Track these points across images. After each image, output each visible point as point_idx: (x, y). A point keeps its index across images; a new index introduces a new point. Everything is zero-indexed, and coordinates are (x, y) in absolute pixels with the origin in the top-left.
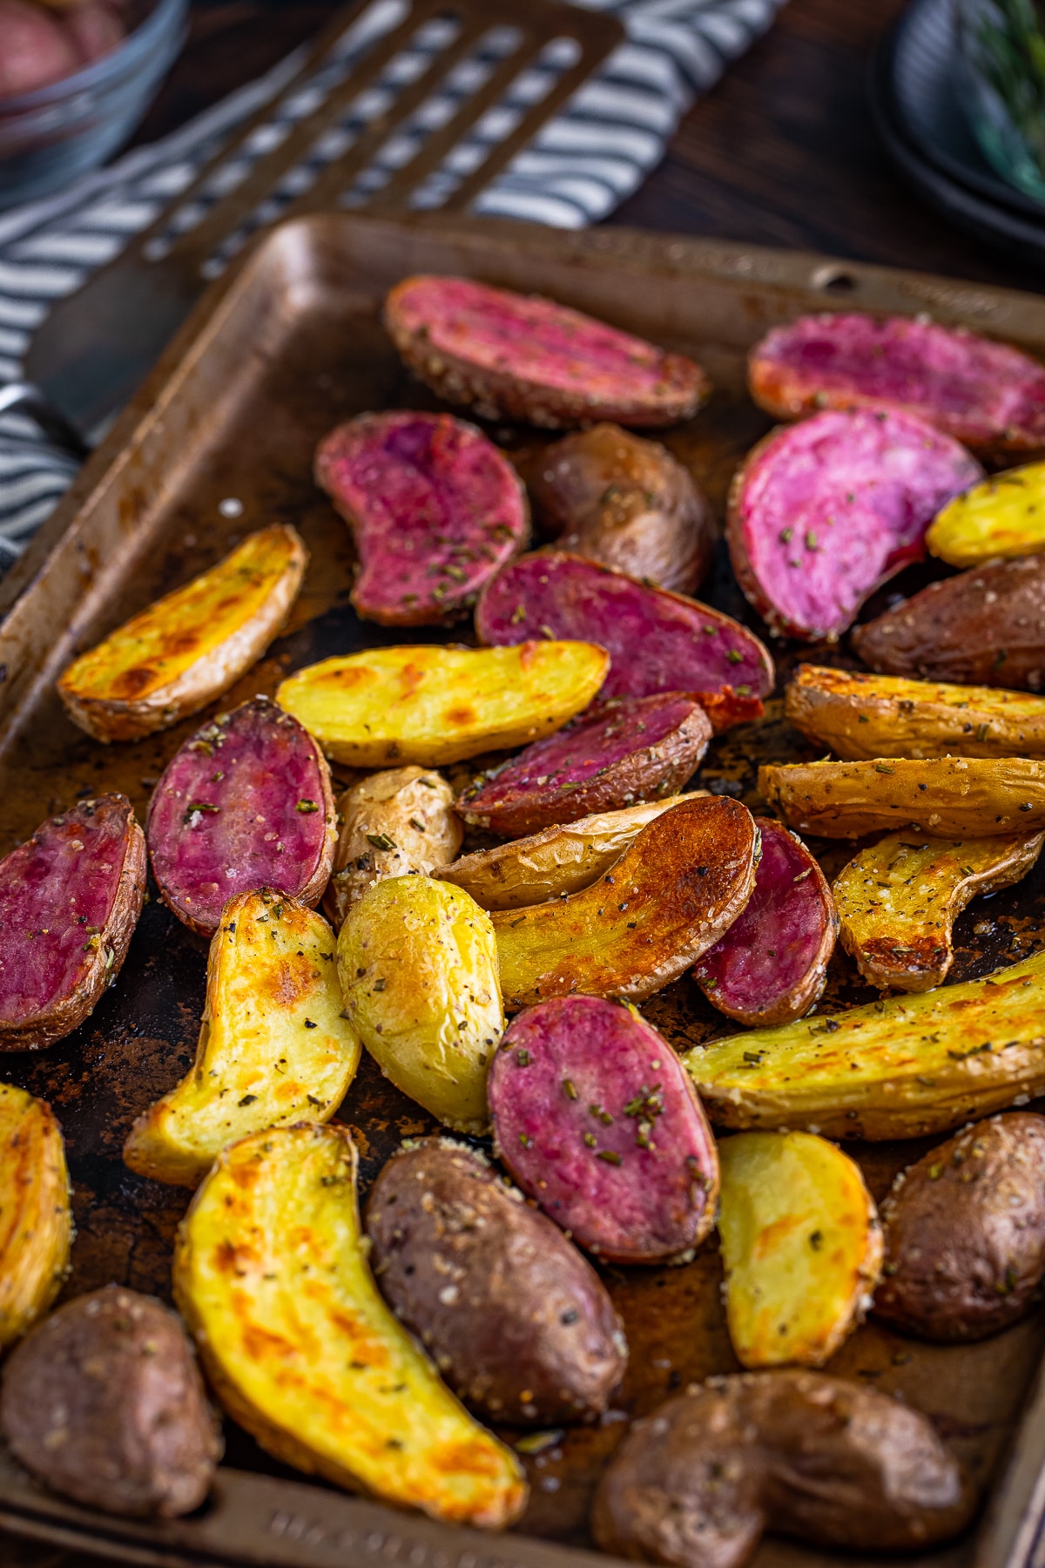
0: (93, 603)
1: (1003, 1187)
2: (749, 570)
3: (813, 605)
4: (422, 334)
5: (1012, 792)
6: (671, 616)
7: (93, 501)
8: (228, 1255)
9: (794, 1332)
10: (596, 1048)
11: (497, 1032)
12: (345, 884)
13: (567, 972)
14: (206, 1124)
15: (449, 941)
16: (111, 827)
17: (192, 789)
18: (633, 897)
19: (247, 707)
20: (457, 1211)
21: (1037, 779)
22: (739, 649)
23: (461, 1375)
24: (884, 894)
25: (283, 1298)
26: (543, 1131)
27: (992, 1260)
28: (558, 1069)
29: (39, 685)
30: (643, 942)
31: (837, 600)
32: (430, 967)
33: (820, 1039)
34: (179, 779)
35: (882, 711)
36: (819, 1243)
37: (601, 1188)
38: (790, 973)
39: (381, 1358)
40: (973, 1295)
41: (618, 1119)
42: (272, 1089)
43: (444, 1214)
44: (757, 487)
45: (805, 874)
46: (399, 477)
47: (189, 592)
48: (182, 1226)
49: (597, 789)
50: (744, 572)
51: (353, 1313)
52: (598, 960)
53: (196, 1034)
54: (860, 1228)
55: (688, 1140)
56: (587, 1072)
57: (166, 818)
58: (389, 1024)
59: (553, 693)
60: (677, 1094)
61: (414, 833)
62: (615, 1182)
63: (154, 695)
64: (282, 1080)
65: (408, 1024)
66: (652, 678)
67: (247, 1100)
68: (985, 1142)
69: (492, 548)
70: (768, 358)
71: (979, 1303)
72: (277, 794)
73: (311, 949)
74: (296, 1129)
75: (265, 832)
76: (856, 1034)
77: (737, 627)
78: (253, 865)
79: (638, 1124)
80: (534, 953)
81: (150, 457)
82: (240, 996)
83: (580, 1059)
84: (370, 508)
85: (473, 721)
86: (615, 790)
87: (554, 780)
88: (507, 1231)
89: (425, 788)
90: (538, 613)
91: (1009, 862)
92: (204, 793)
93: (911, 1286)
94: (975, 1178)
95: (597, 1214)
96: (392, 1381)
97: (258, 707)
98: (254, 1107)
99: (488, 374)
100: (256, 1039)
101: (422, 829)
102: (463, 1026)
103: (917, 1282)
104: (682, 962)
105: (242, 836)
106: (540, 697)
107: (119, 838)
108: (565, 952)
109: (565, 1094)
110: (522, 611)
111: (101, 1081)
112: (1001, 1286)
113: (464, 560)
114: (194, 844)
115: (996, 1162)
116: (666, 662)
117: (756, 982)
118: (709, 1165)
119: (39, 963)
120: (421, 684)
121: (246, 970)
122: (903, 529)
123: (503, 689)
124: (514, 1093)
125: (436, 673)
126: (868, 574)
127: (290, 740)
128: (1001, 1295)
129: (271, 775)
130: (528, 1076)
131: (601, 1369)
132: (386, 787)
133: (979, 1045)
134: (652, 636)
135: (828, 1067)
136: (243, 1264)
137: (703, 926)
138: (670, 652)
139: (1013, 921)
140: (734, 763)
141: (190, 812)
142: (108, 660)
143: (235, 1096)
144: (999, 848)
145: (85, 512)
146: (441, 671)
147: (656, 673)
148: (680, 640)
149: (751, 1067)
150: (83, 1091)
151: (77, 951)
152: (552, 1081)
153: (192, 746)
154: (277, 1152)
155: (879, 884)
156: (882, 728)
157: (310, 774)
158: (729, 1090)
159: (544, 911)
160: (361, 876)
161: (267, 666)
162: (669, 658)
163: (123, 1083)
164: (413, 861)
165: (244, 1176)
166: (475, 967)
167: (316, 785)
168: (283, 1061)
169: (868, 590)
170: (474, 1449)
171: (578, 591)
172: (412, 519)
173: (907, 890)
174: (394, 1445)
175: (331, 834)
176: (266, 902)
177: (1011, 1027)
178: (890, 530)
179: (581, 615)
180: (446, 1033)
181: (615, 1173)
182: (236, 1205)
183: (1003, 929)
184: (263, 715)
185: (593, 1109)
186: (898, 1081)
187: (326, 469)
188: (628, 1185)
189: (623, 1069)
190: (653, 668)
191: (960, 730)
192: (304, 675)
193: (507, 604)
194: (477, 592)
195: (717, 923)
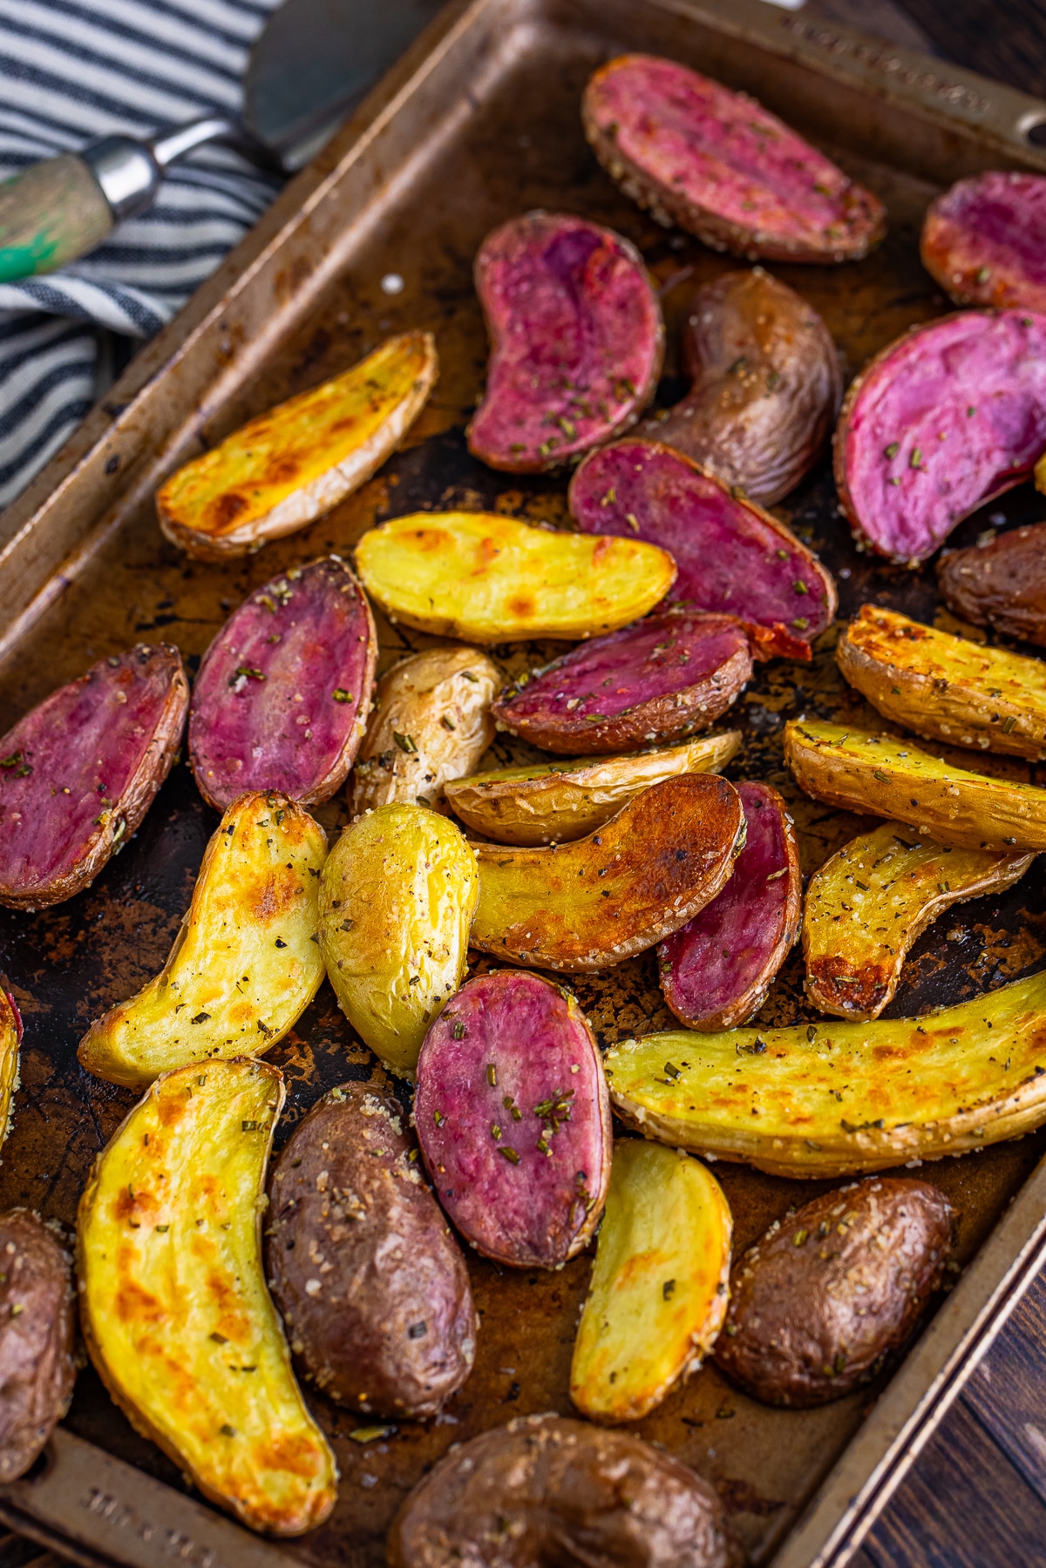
0: (231, 381)
1: (853, 1274)
2: (845, 484)
3: (903, 527)
4: (611, 133)
5: (998, 825)
6: (749, 533)
7: (244, 279)
8: (128, 1203)
9: (621, 1382)
10: (526, 1035)
11: (448, 988)
12: (364, 777)
13: (535, 928)
14: (155, 1039)
15: (421, 889)
16: (156, 683)
17: (247, 647)
18: (615, 864)
19: (321, 565)
20: (345, 1197)
21: (1024, 818)
22: (806, 581)
23: (311, 1361)
24: (858, 898)
25: (170, 1252)
26: (457, 1111)
27: (824, 1343)
28: (487, 1049)
29: (139, 493)
30: (611, 914)
31: (929, 523)
32: (395, 918)
33: (742, 1062)
34: (238, 633)
35: (916, 686)
36: (670, 1294)
37: (493, 1183)
38: (733, 984)
39: (242, 1333)
40: (801, 1371)
41: (527, 1117)
42: (229, 1008)
43: (332, 1198)
44: (874, 395)
45: (779, 874)
46: (549, 294)
47: (313, 399)
48: (100, 1156)
49: (619, 727)
50: (841, 485)
51: (229, 1277)
52: (567, 923)
53: (174, 934)
54: (708, 1289)
55: (585, 1154)
56: (512, 1060)
57: (215, 676)
58: (349, 963)
59: (614, 598)
60: (588, 1102)
61: (443, 733)
62: (507, 1181)
63: (239, 531)
64: (240, 1000)
65: (365, 969)
66: (719, 590)
67: (201, 1018)
68: (852, 1218)
69: (611, 405)
70: (947, 215)
71: (806, 1379)
72: (322, 672)
73: (301, 861)
74: (236, 1061)
75: (300, 713)
76: (774, 1066)
77: (810, 555)
78: (280, 747)
79: (544, 1127)
80: (514, 896)
81: (320, 224)
82: (221, 905)
83: (509, 1044)
84: (511, 329)
85: (532, 614)
86: (636, 729)
87: (583, 707)
88: (382, 1231)
89: (467, 682)
90: (628, 500)
91: (988, 881)
92: (257, 655)
93: (745, 1351)
94: (830, 1259)
95: (484, 1211)
96: (246, 1361)
97: (332, 568)
98: (207, 1025)
99: (665, 191)
100: (225, 953)
101: (452, 728)
102: (414, 981)
103: (750, 1349)
104: (641, 943)
105: (277, 712)
106: (601, 601)
107: (161, 697)
108: (540, 904)
109: (486, 1078)
110: (612, 494)
111: (94, 943)
112: (828, 1369)
113: (579, 414)
114: (234, 711)
115: (856, 1242)
116: (736, 576)
117: (702, 983)
118: (598, 1185)
119: (52, 823)
120: (495, 562)
121: (233, 878)
122: (1018, 449)
123: (571, 582)
124: (441, 1066)
125: (512, 553)
126: (967, 498)
127: (348, 613)
128: (827, 1377)
129: (321, 649)
130: (459, 1050)
131: (439, 1380)
132: (428, 677)
133: (871, 1120)
134: (729, 547)
135: (732, 1106)
136: (139, 1216)
137: (668, 913)
138: (743, 568)
139: (987, 932)
140: (781, 690)
141: (238, 674)
142: (212, 473)
143: (191, 1012)
144: (985, 863)
145: (234, 291)
146: (516, 550)
147: (725, 585)
148: (752, 557)
149: (666, 1082)
150: (75, 952)
151: (88, 822)
152: (479, 1060)
153: (258, 599)
154: (210, 1086)
155: (859, 884)
156: (913, 701)
157: (357, 657)
158: (638, 1105)
159: (531, 857)
160: (380, 773)
161: (376, 486)
162: (740, 573)
163: (113, 950)
164: (433, 765)
165: (170, 1113)
166: (440, 923)
167: (359, 670)
168: (245, 979)
169: (963, 511)
170: (301, 1445)
171: (667, 487)
172: (546, 352)
173: (881, 896)
174: (226, 1431)
175: (359, 727)
176: (270, 806)
177: (914, 1099)
178: (1004, 449)
179: (666, 511)
180: (397, 986)
181: (510, 1172)
182: (153, 1145)
183: (975, 938)
184: (331, 579)
185: (508, 1100)
186: (788, 1140)
187: (484, 268)
188: (519, 1187)
189: (545, 1066)
190: (723, 579)
191: (988, 718)
192: (389, 528)
193: (600, 483)
194: (584, 452)
195: (683, 913)
